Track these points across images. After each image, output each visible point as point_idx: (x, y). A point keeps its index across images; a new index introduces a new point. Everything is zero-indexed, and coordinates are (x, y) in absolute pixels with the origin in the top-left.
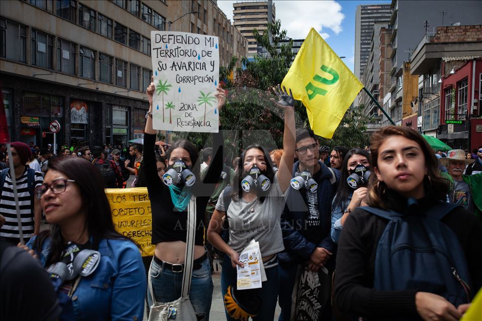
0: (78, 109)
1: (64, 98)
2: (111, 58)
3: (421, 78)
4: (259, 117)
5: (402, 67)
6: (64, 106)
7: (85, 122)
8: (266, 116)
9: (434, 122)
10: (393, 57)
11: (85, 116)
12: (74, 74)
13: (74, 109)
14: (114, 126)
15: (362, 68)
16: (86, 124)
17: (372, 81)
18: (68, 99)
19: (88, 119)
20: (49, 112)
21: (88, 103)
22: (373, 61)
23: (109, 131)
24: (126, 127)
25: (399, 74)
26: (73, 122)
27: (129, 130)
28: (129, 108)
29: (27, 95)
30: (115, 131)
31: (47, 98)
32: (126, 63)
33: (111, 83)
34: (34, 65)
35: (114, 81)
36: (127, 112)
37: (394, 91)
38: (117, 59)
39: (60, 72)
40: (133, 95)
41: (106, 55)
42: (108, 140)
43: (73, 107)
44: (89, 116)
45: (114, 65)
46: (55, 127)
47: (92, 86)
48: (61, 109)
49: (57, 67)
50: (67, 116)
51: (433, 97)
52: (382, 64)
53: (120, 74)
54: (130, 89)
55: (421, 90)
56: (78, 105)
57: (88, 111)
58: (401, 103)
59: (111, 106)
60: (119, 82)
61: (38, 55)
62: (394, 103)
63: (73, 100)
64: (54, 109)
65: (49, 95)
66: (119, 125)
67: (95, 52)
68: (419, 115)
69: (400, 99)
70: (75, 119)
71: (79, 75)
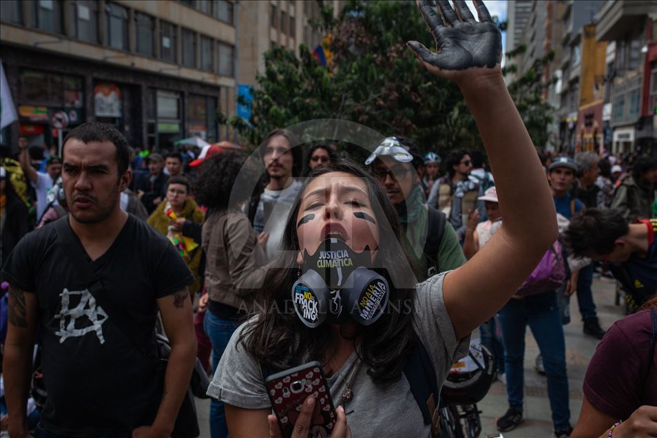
0: (106, 95)
1: (83, 78)
2: (153, 18)
3: (612, 47)
4: (375, 100)
5: (581, 31)
6: (84, 90)
7: (117, 114)
8: (389, 95)
9: (632, 112)
10: (566, 17)
11: (116, 105)
12: (99, 42)
13: (99, 95)
14: (160, 120)
15: (518, 36)
16: (119, 118)
17: (532, 55)
18: (89, 81)
19: (122, 110)
20: (62, 99)
21: (120, 86)
22: (536, 26)
23: (152, 128)
24: (178, 121)
25: (576, 43)
26: (99, 114)
27: (182, 125)
28: (182, 94)
29: (27, 74)
30: (162, 127)
31: (58, 79)
32: (175, 26)
33: (154, 56)
34: (36, 28)
35: (158, 52)
36: (178, 100)
37: (566, 68)
38: (162, 21)
39: (76, 39)
40: (186, 73)
41: (145, 14)
42: (151, 141)
43: (98, 91)
44: (122, 105)
45: (158, 30)
46: (60, 120)
47: (125, 61)
48: (80, 94)
49: (71, 32)
50: (88, 105)
51: (631, 75)
52: (549, 28)
53: (166, 42)
54: (183, 65)
55: (611, 64)
56: (106, 89)
57: (121, 98)
58: (578, 86)
59: (154, 90)
60: (164, 55)
61: (41, 14)
62: (566, 85)
63: (97, 82)
64: (69, 95)
65: (61, 74)
66: (167, 119)
67: (128, 9)
68: (607, 102)
69: (576, 80)
70: (102, 109)
71: (105, 42)
